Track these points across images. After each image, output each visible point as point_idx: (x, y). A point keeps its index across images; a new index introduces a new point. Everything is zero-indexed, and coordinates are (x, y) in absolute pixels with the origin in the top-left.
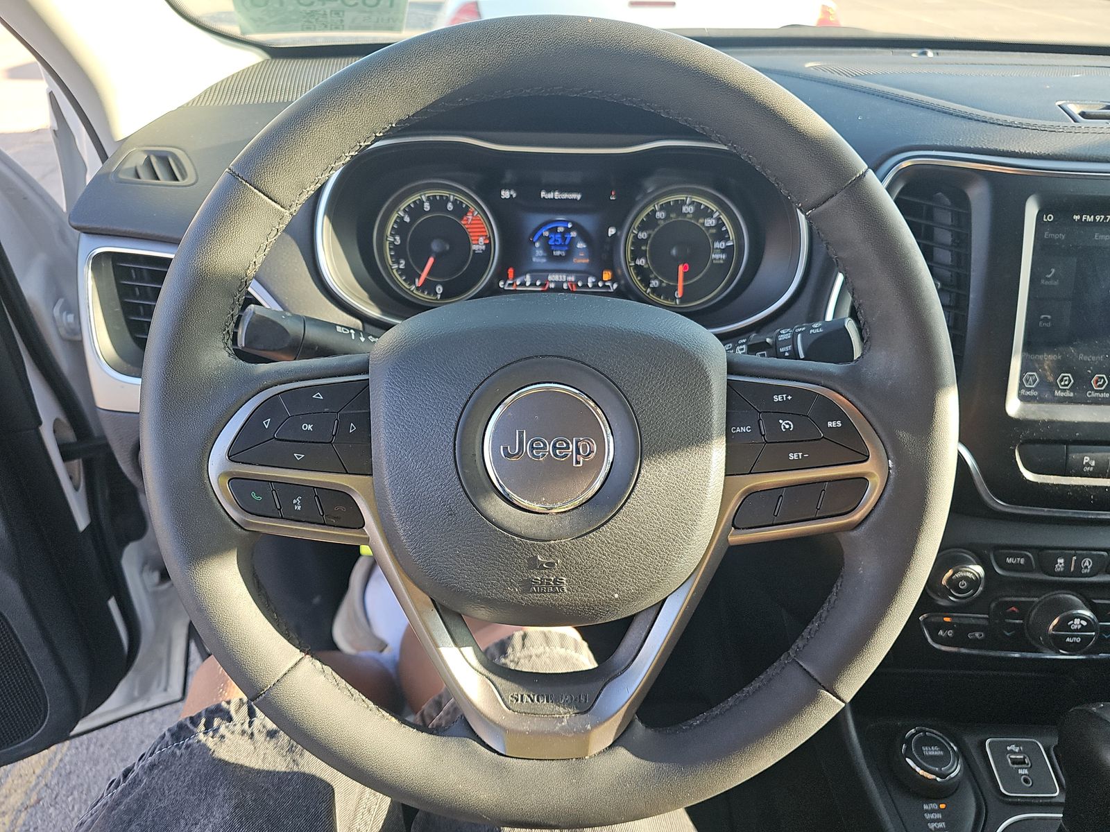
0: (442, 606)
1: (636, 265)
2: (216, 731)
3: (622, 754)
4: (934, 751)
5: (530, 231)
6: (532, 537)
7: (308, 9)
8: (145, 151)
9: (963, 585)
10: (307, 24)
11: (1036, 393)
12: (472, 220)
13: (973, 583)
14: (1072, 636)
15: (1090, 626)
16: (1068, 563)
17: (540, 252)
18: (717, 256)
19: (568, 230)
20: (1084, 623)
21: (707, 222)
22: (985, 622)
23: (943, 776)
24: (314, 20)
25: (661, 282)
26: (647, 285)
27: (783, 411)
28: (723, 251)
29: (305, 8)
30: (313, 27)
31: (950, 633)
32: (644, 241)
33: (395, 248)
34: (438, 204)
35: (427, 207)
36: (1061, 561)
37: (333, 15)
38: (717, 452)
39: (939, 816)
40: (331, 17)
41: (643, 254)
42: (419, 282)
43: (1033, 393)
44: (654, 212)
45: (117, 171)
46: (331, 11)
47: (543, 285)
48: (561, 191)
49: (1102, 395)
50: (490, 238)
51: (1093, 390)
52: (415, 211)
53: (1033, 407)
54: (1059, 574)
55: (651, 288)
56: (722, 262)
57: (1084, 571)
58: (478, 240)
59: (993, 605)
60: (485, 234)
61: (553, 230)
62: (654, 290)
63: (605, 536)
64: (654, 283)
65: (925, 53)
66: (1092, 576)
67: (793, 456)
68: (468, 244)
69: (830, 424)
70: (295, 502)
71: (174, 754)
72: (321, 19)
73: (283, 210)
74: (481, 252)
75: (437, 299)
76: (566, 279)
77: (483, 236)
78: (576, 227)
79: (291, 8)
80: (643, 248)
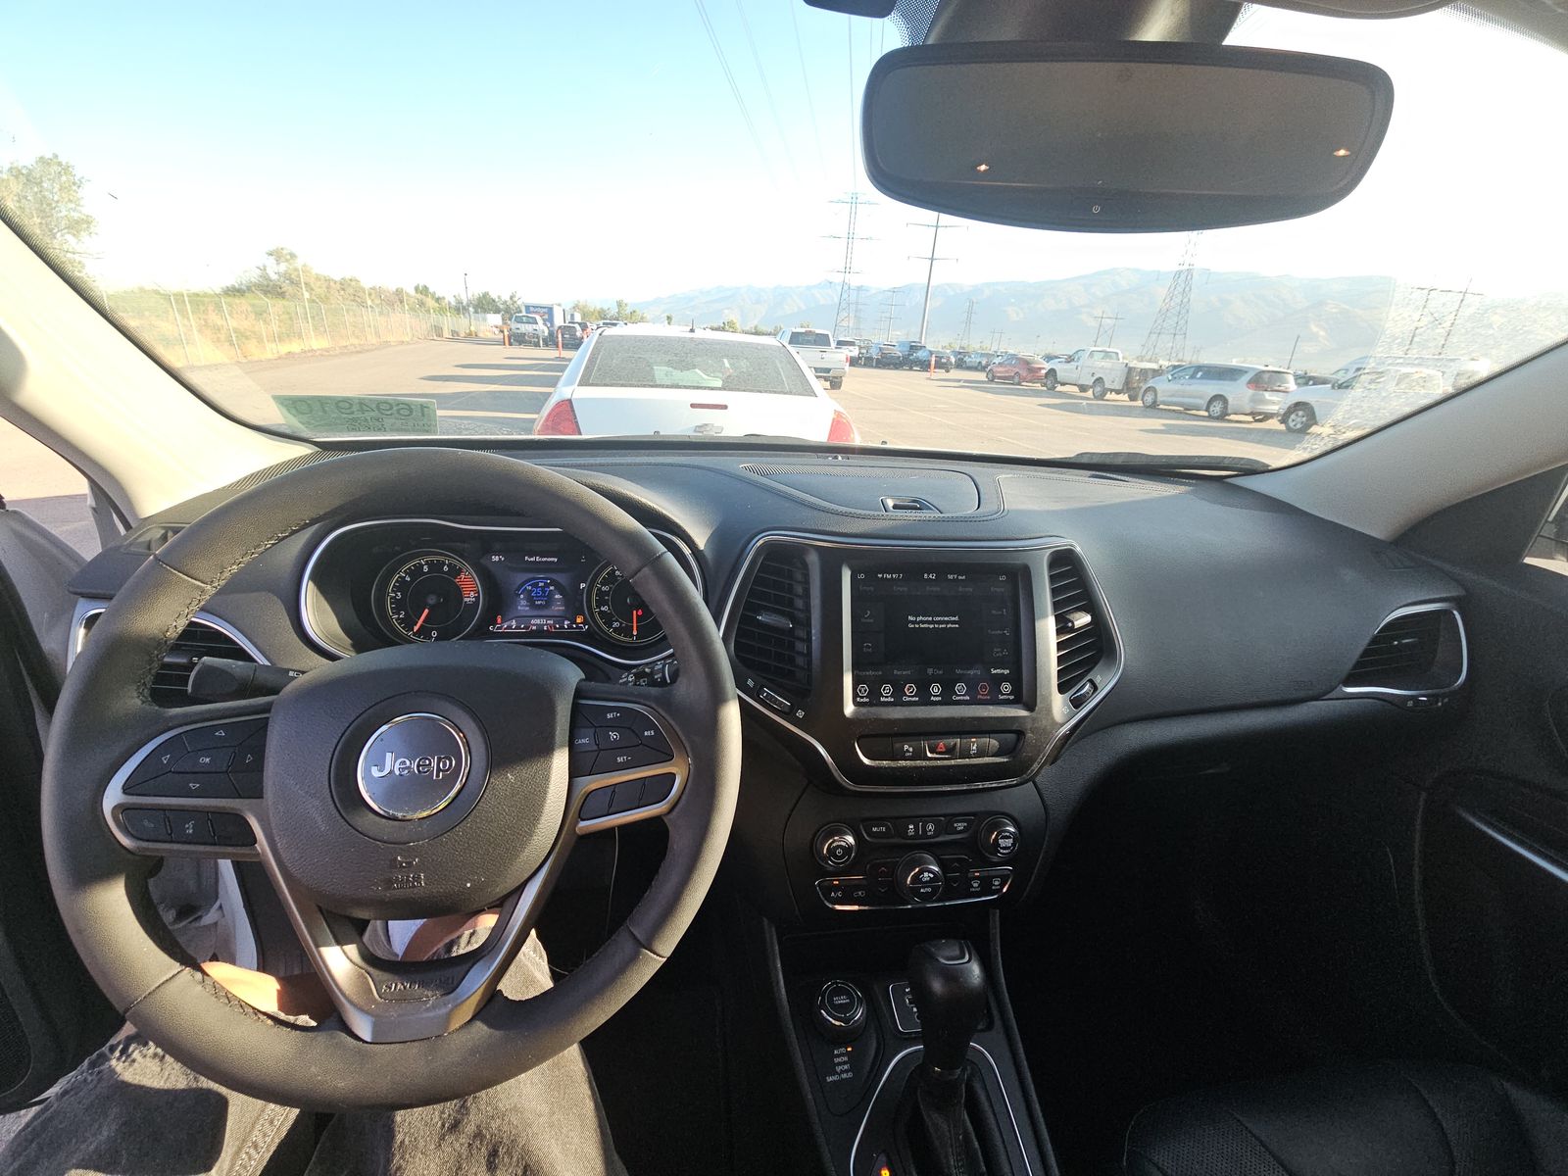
0: (328, 912)
1: (601, 611)
2: (129, 1056)
3: (480, 1028)
4: (842, 1000)
5: (516, 586)
6: (394, 841)
8: (164, 528)
9: (839, 852)
10: (351, 426)
11: (868, 700)
12: (462, 579)
13: (848, 849)
14: (924, 888)
15: (936, 878)
16: (916, 828)
17: (523, 602)
19: (547, 585)
20: (932, 876)
22: (865, 882)
23: (847, 1021)
24: (357, 424)
25: (621, 624)
26: (610, 627)
27: (613, 726)
29: (346, 415)
30: (357, 429)
31: (839, 894)
32: (607, 593)
33: (394, 600)
34: (435, 567)
35: (426, 569)
36: (911, 827)
37: (374, 421)
38: (560, 761)
39: (846, 1059)
40: (372, 422)
41: (606, 603)
42: (416, 628)
43: (865, 700)
45: (131, 544)
46: (372, 418)
47: (526, 628)
48: (541, 557)
49: (914, 699)
51: (906, 695)
52: (416, 572)
53: (864, 710)
54: (911, 837)
55: (613, 628)
57: (929, 834)
58: (469, 594)
59: (868, 866)
60: (475, 589)
61: (535, 585)
62: (615, 630)
63: (457, 835)
64: (616, 625)
65: (836, 458)
66: (937, 837)
67: (620, 760)
68: (461, 598)
69: (646, 733)
70: (187, 826)
71: (85, 1080)
72: (363, 423)
73: (203, 585)
74: (471, 603)
75: (431, 642)
76: (545, 623)
77: (472, 591)
78: (554, 582)
80: (606, 598)
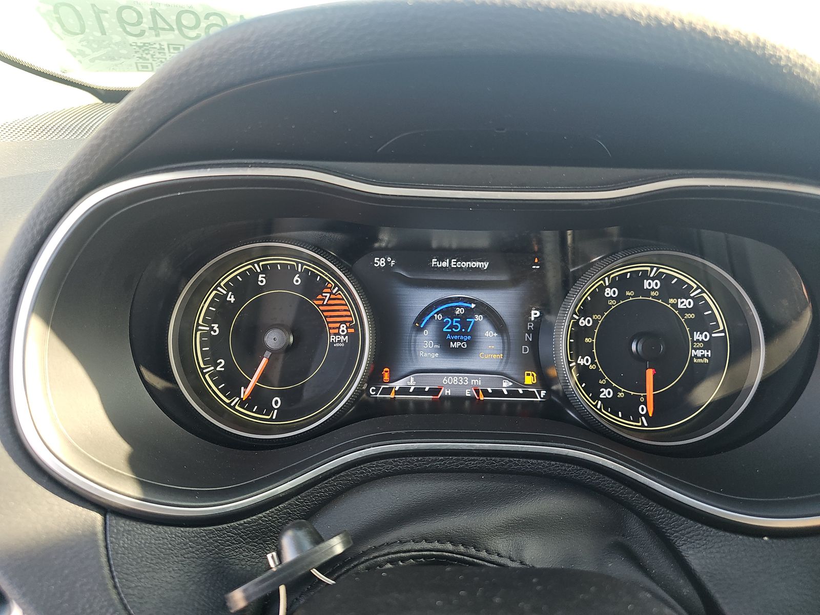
1: (578, 365)
5: (416, 314)
7: (140, 41)
10: (141, 61)
12: (330, 299)
17: (429, 344)
18: (699, 353)
19: (470, 313)
21: (682, 303)
24: (148, 57)
25: (616, 391)
26: (596, 395)
28: (707, 345)
29: (134, 39)
30: (149, 65)
32: (587, 331)
34: (279, 276)
35: (262, 280)
37: (172, 50)
40: (170, 52)
41: (586, 350)
42: (245, 393)
44: (602, 288)
46: (168, 45)
47: (434, 390)
48: (461, 259)
50: (356, 326)
55: (601, 399)
56: (706, 361)
58: (339, 328)
60: (349, 319)
61: (450, 313)
62: (606, 404)
64: (606, 393)
68: (324, 334)
72: (158, 55)
74: (343, 345)
75: (271, 420)
76: (469, 383)
77: (344, 322)
78: (482, 308)
79: (117, 38)
80: (587, 340)
